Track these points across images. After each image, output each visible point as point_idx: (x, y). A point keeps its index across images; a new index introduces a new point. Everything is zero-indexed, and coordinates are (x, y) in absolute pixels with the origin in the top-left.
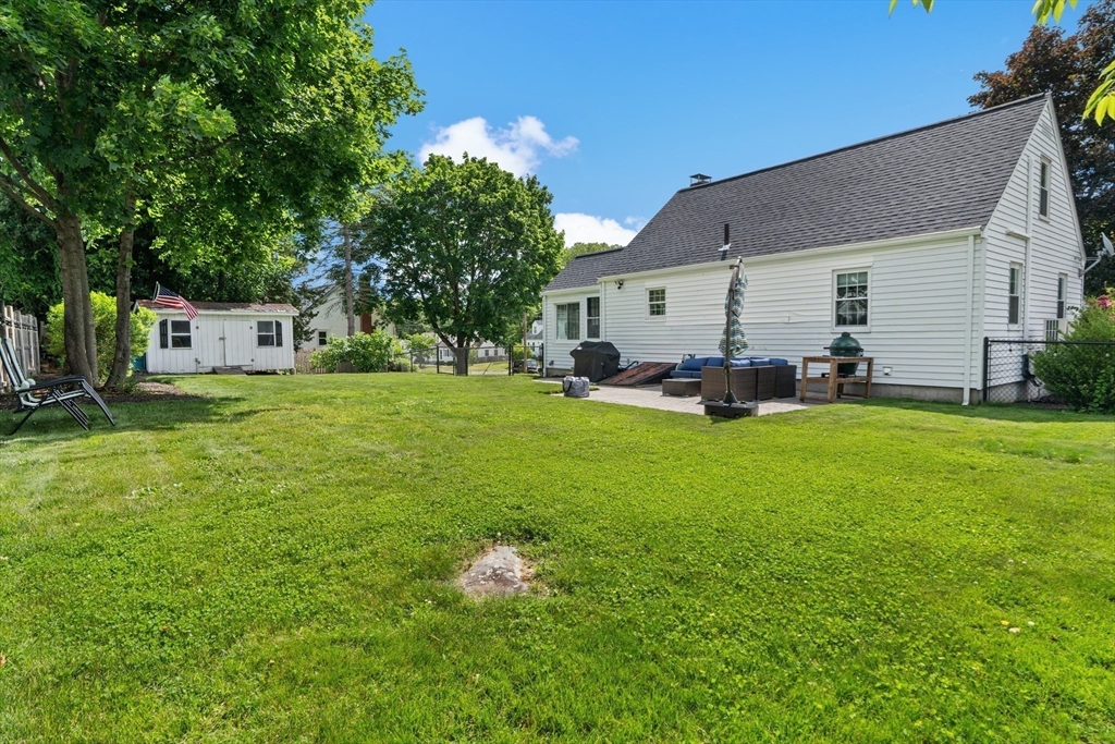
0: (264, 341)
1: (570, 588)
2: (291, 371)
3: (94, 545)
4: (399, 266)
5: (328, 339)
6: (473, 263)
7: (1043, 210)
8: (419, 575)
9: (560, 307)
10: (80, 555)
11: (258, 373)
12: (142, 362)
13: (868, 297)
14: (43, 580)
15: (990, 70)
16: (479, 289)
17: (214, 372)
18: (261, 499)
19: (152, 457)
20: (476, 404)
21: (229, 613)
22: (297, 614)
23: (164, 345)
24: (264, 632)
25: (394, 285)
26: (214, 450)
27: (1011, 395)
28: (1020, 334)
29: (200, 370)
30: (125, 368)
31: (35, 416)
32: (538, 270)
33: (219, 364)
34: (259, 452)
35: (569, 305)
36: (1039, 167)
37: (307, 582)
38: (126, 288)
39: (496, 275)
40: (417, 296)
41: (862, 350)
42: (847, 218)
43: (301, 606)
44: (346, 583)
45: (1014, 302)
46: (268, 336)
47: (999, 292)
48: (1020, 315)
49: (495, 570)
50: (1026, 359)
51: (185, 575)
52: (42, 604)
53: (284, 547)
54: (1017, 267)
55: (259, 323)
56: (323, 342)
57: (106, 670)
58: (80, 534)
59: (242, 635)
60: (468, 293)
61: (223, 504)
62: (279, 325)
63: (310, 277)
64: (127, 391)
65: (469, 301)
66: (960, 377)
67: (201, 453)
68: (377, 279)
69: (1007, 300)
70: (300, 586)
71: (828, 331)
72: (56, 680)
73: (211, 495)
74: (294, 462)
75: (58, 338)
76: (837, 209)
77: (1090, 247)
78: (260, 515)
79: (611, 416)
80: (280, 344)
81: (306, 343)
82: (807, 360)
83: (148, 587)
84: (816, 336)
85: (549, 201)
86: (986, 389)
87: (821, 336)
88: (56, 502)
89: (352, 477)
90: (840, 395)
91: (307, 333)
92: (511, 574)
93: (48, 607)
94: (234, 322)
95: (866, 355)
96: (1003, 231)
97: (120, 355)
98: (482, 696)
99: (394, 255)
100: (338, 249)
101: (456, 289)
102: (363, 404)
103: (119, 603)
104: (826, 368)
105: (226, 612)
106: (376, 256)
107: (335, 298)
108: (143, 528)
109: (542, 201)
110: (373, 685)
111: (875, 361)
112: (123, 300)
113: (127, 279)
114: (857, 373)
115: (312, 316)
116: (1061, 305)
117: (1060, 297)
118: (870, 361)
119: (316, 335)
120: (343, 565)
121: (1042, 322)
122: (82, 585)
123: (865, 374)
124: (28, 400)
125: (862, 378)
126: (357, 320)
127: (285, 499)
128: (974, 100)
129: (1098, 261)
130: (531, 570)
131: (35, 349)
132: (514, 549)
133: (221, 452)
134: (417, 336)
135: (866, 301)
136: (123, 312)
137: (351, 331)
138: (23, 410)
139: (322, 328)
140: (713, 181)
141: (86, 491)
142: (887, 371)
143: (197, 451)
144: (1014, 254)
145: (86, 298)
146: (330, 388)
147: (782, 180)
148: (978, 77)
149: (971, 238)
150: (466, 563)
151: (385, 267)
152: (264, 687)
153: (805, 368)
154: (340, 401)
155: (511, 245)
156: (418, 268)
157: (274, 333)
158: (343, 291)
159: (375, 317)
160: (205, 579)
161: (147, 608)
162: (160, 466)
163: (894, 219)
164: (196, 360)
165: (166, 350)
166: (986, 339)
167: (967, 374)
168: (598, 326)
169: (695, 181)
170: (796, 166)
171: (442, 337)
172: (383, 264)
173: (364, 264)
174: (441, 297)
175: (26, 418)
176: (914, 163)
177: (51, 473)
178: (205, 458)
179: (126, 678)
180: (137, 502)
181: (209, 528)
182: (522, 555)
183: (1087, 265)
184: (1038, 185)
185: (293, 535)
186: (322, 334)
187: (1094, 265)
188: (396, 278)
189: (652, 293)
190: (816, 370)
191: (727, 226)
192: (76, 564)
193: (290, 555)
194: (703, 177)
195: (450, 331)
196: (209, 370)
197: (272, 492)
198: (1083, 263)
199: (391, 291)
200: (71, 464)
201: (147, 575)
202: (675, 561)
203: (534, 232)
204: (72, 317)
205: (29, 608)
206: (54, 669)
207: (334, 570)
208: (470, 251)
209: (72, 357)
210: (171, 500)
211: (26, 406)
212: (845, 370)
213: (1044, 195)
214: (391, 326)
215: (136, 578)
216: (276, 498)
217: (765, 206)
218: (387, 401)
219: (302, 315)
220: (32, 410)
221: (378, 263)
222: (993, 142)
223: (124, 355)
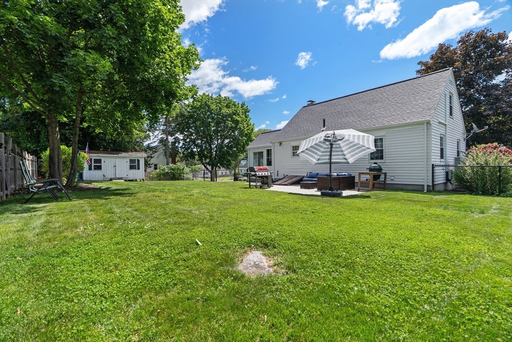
0: (132, 167)
1: (295, 270)
2: (143, 180)
3: (64, 252)
4: (187, 138)
5: (158, 167)
6: (218, 136)
7: (451, 114)
8: (221, 265)
9: (255, 154)
10: (57, 257)
11: (129, 181)
12: (81, 175)
13: (384, 148)
14: (40, 269)
15: (424, 61)
16: (220, 147)
17: (111, 180)
18: (141, 230)
19: (89, 213)
20: (224, 192)
21: (134, 285)
22: (167, 284)
23: (90, 169)
24: (152, 294)
25: (185, 145)
26: (116, 210)
27: (442, 188)
28: (444, 163)
29: (105, 179)
30: (75, 178)
31: (36, 196)
32: (244, 139)
33: (113, 177)
34: (136, 210)
35: (259, 152)
36: (449, 96)
37: (170, 268)
38: (76, 143)
39: (226, 141)
40: (195, 150)
41: (382, 170)
42: (373, 116)
43: (168, 281)
44: (188, 269)
45: (442, 150)
46: (134, 165)
47: (436, 146)
48: (444, 156)
49: (255, 262)
50: (447, 173)
51: (110, 266)
52: (39, 281)
53: (155, 252)
54: (442, 136)
55: (130, 160)
56: (156, 168)
57: (73, 316)
58: (57, 247)
59: (141, 296)
60: (215, 149)
61: (124, 233)
62: (138, 161)
63: (151, 142)
64: (75, 187)
65: (216, 152)
66: (423, 180)
67: (110, 211)
68: (179, 143)
69: (439, 149)
70: (166, 271)
71: (367, 162)
72: (46, 323)
73: (118, 229)
74: (153, 215)
75: (46, 165)
76: (369, 113)
77: (468, 130)
78: (140, 238)
79: (283, 196)
80: (139, 169)
81: (149, 169)
82: (360, 174)
83: (92, 272)
84: (362, 164)
85: (249, 112)
86: (433, 185)
87: (364, 164)
88: (45, 232)
89: (180, 221)
90: (374, 188)
91: (149, 164)
92: (262, 264)
93: (42, 283)
94: (120, 160)
95: (383, 171)
96: (437, 121)
97: (73, 172)
98: (271, 327)
99: (186, 133)
100: (163, 131)
101: (211, 147)
102: (177, 192)
103: (78, 280)
104: (368, 177)
105: (132, 284)
106: (178, 134)
107: (161, 151)
108: (87, 244)
109: (246, 112)
110: (214, 322)
111: (387, 174)
112: (75, 148)
113: (77, 140)
114: (381, 179)
115: (152, 157)
116: (458, 151)
117: (458, 149)
118: (385, 174)
119: (153, 166)
120: (185, 260)
121: (453, 158)
122: (59, 272)
123: (383, 180)
124: (32, 188)
125: (383, 181)
126: (170, 159)
127: (152, 230)
128: (418, 72)
129: (472, 134)
130: (271, 262)
131: (35, 170)
132: (260, 252)
133: (119, 211)
134: (194, 167)
135: (383, 149)
136: (74, 153)
137: (168, 164)
138: (31, 193)
139: (155, 163)
140: (316, 103)
141: (59, 227)
142: (392, 178)
143: (109, 210)
144: (442, 131)
145: (59, 148)
146: (161, 186)
147: (345, 102)
148: (419, 63)
149: (425, 124)
150: (240, 259)
151: (182, 138)
152: (157, 325)
153: (360, 177)
154: (166, 190)
155: (233, 129)
156: (195, 139)
157: (137, 164)
158: (164, 148)
159: (177, 159)
160: (120, 267)
161: (92, 283)
162: (92, 217)
163: (393, 117)
164: (104, 175)
165: (91, 171)
166: (433, 165)
167: (426, 179)
168: (271, 161)
169: (310, 103)
170: (351, 96)
171: (205, 166)
172: (181, 137)
173: (173, 137)
174: (204, 150)
175: (31, 197)
176: (399, 95)
177: (43, 220)
178: (112, 213)
179: (84, 321)
180: (83, 232)
181: (118, 243)
182: (265, 255)
183: (467, 137)
184: (449, 104)
185: (158, 246)
186: (156, 165)
187: (470, 136)
188: (186, 142)
189: (293, 147)
190: (364, 178)
191: (324, 120)
192: (56, 261)
193: (158, 256)
194: (312, 102)
195: (208, 164)
196: (109, 179)
197: (145, 227)
198: (465, 135)
199: (184, 148)
200: (52, 216)
201: (91, 266)
202: (338, 257)
203: (243, 124)
204: (52, 155)
205: (32, 283)
206: (46, 316)
207: (181, 263)
208: (216, 132)
209: (52, 172)
210: (99, 231)
211: (32, 191)
212: (376, 177)
213: (451, 108)
214: (184, 162)
215: (86, 268)
216: (148, 230)
217: (339, 112)
218: (186, 191)
219: (148, 157)
220: (35, 193)
221: (178, 136)
222: (431, 86)
223: (74, 171)
